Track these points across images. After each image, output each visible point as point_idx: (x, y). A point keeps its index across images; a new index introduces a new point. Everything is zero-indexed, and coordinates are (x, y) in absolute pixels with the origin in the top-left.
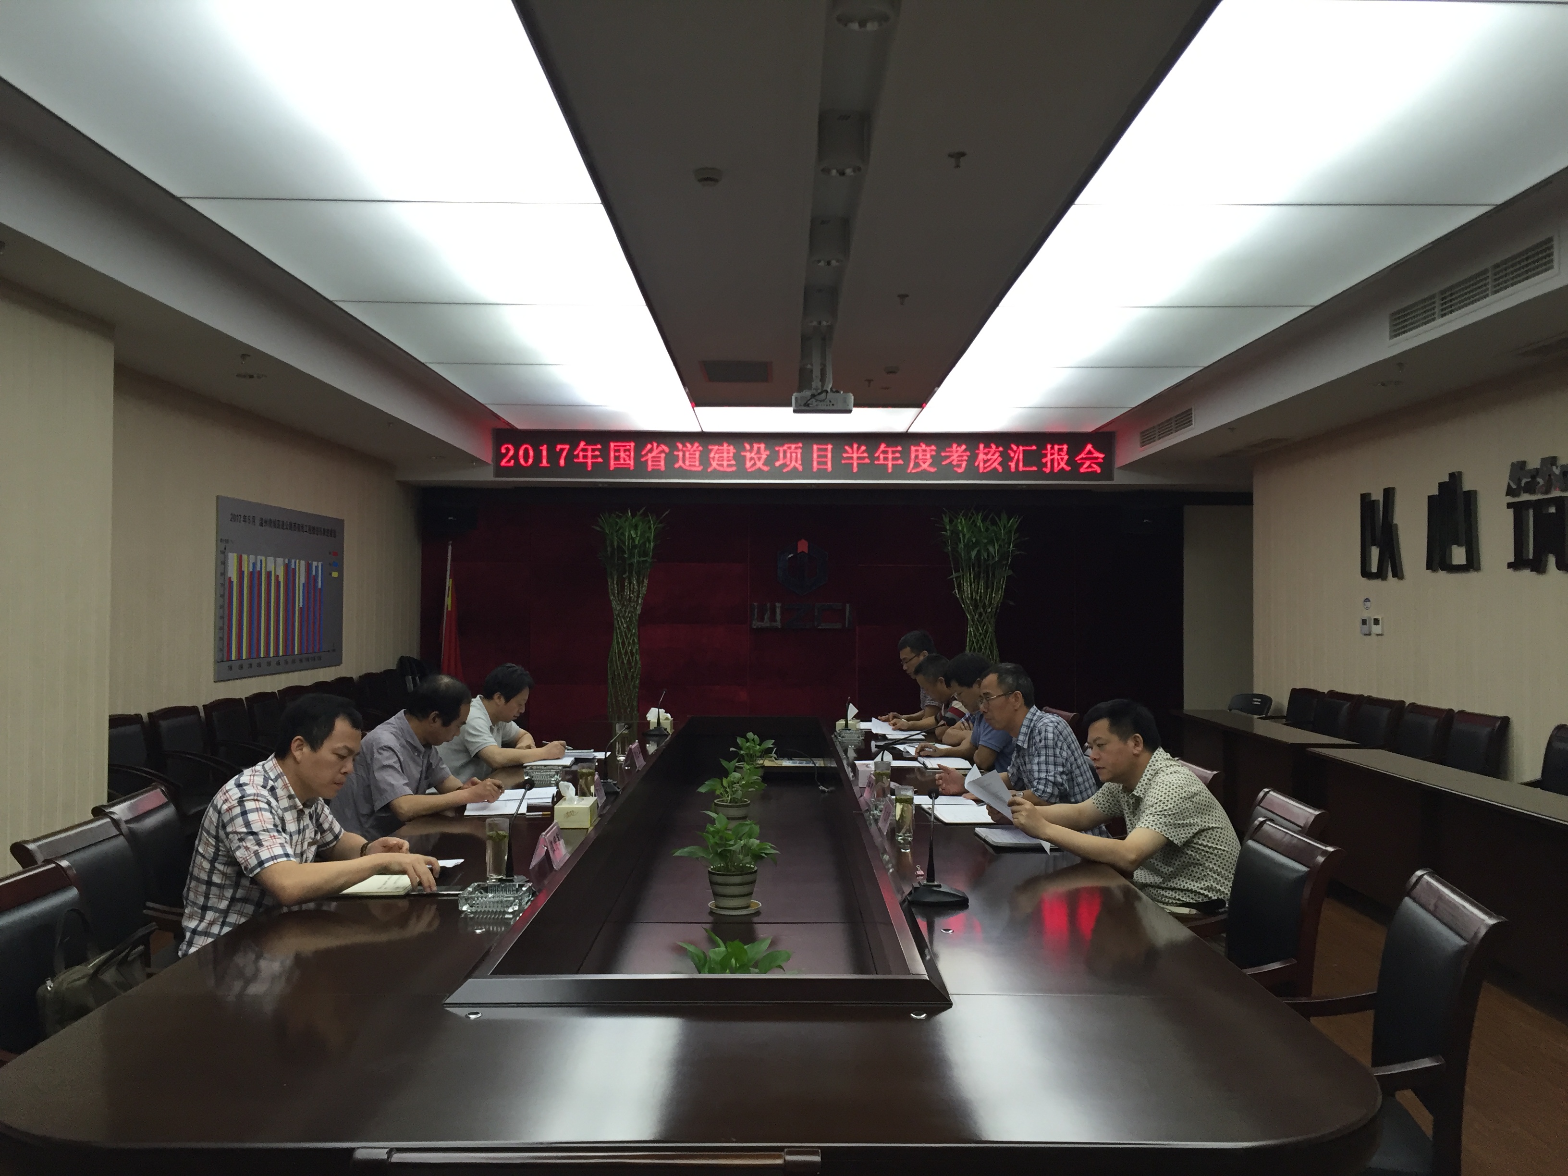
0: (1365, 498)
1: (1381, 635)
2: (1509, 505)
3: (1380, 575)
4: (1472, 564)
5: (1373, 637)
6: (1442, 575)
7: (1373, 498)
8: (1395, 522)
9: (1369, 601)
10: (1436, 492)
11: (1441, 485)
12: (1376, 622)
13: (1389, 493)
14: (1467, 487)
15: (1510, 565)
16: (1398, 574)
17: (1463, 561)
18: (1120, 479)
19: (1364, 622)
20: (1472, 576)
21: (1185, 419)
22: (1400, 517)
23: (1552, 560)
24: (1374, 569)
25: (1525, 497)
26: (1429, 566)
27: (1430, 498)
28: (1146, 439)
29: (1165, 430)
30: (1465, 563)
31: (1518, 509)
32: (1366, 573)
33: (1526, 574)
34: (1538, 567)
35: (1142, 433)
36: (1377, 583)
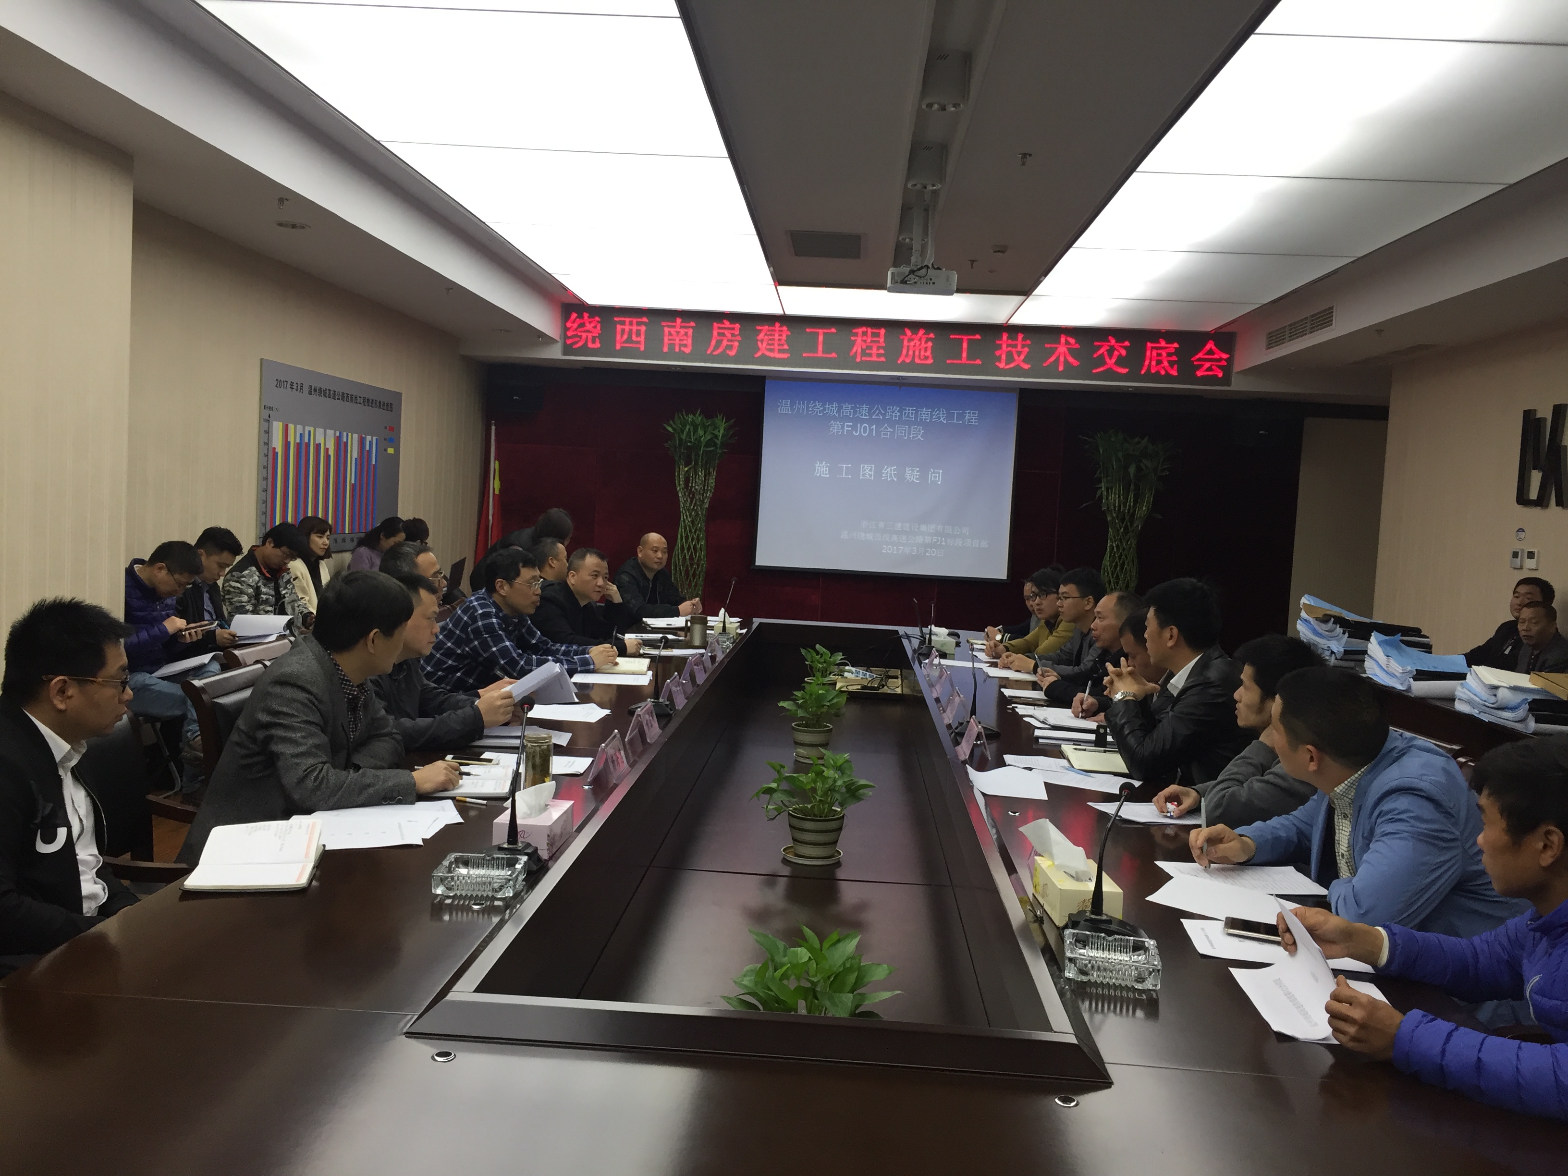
3: (1541, 502)
7: (1539, 415)
9: (1524, 531)
12: (1531, 555)
18: (1239, 385)
19: (1515, 555)
21: (1324, 319)
24: (1533, 495)
28: (1274, 340)
29: (1297, 330)
32: (1522, 499)
35: (1270, 333)
36: (1536, 511)
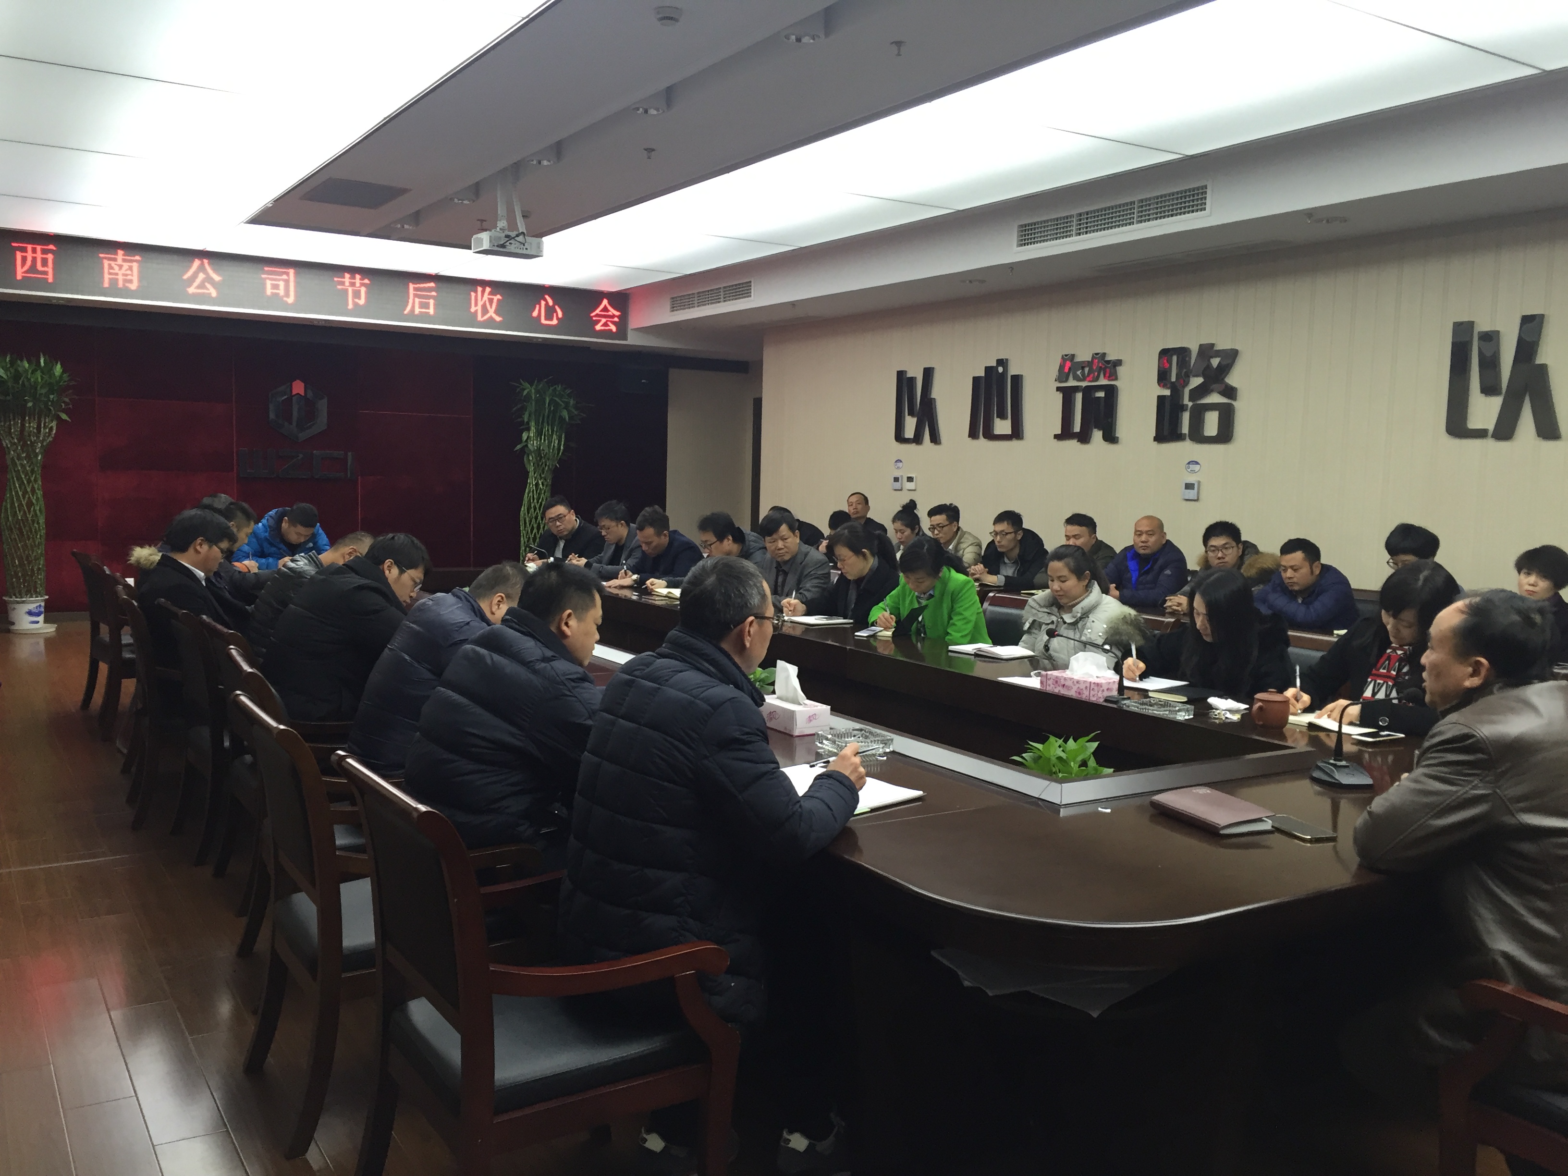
0: (901, 374)
1: (915, 490)
2: (1058, 389)
3: (917, 439)
4: (1017, 433)
5: (905, 492)
6: (982, 442)
7: (909, 375)
8: (933, 396)
9: (901, 461)
10: (982, 374)
11: (988, 369)
12: (910, 479)
13: (928, 373)
14: (1013, 371)
15: (1057, 437)
16: (935, 439)
17: (1008, 431)
18: (633, 340)
19: (896, 479)
20: (1014, 443)
21: (743, 291)
22: (937, 392)
23: (1097, 435)
24: (909, 433)
25: (1072, 383)
26: (973, 434)
27: (976, 380)
28: (681, 306)
29: (712, 297)
30: (1010, 433)
31: (1068, 394)
32: (900, 437)
33: (1073, 444)
34: (1084, 438)
35: (673, 298)
36: (913, 446)
